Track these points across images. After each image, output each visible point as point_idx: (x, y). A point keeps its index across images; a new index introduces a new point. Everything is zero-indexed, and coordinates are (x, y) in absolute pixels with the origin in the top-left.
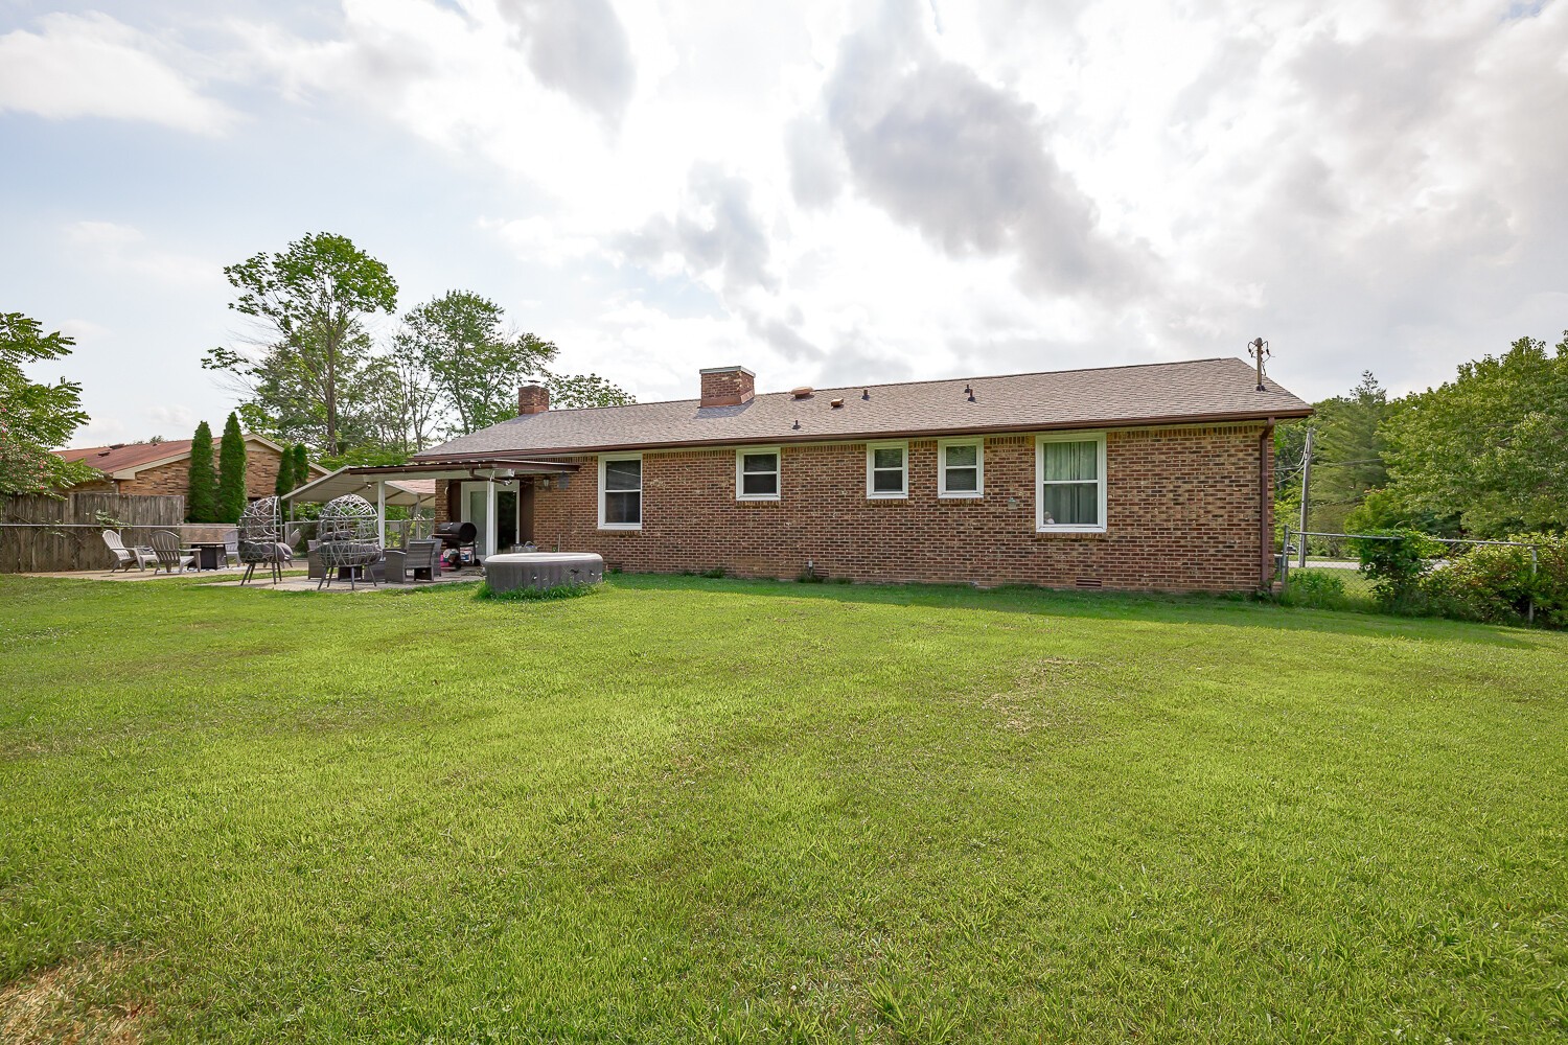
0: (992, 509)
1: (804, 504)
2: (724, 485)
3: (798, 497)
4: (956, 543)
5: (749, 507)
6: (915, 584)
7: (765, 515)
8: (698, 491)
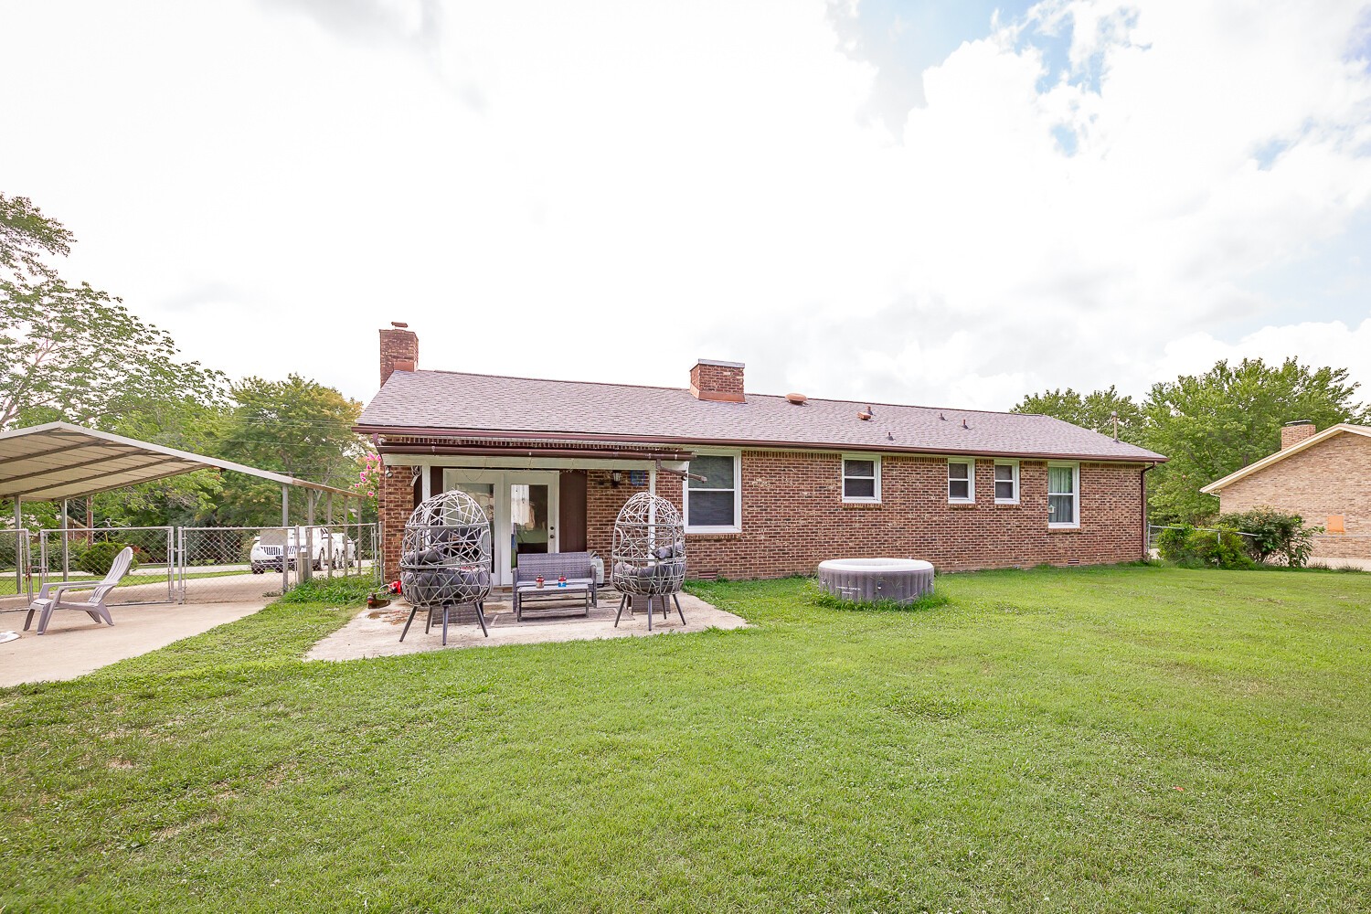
0: (1026, 513)
1: (903, 507)
2: (831, 488)
3: (898, 501)
4: (1006, 538)
5: (855, 509)
6: (982, 571)
7: (869, 516)
8: (806, 493)
